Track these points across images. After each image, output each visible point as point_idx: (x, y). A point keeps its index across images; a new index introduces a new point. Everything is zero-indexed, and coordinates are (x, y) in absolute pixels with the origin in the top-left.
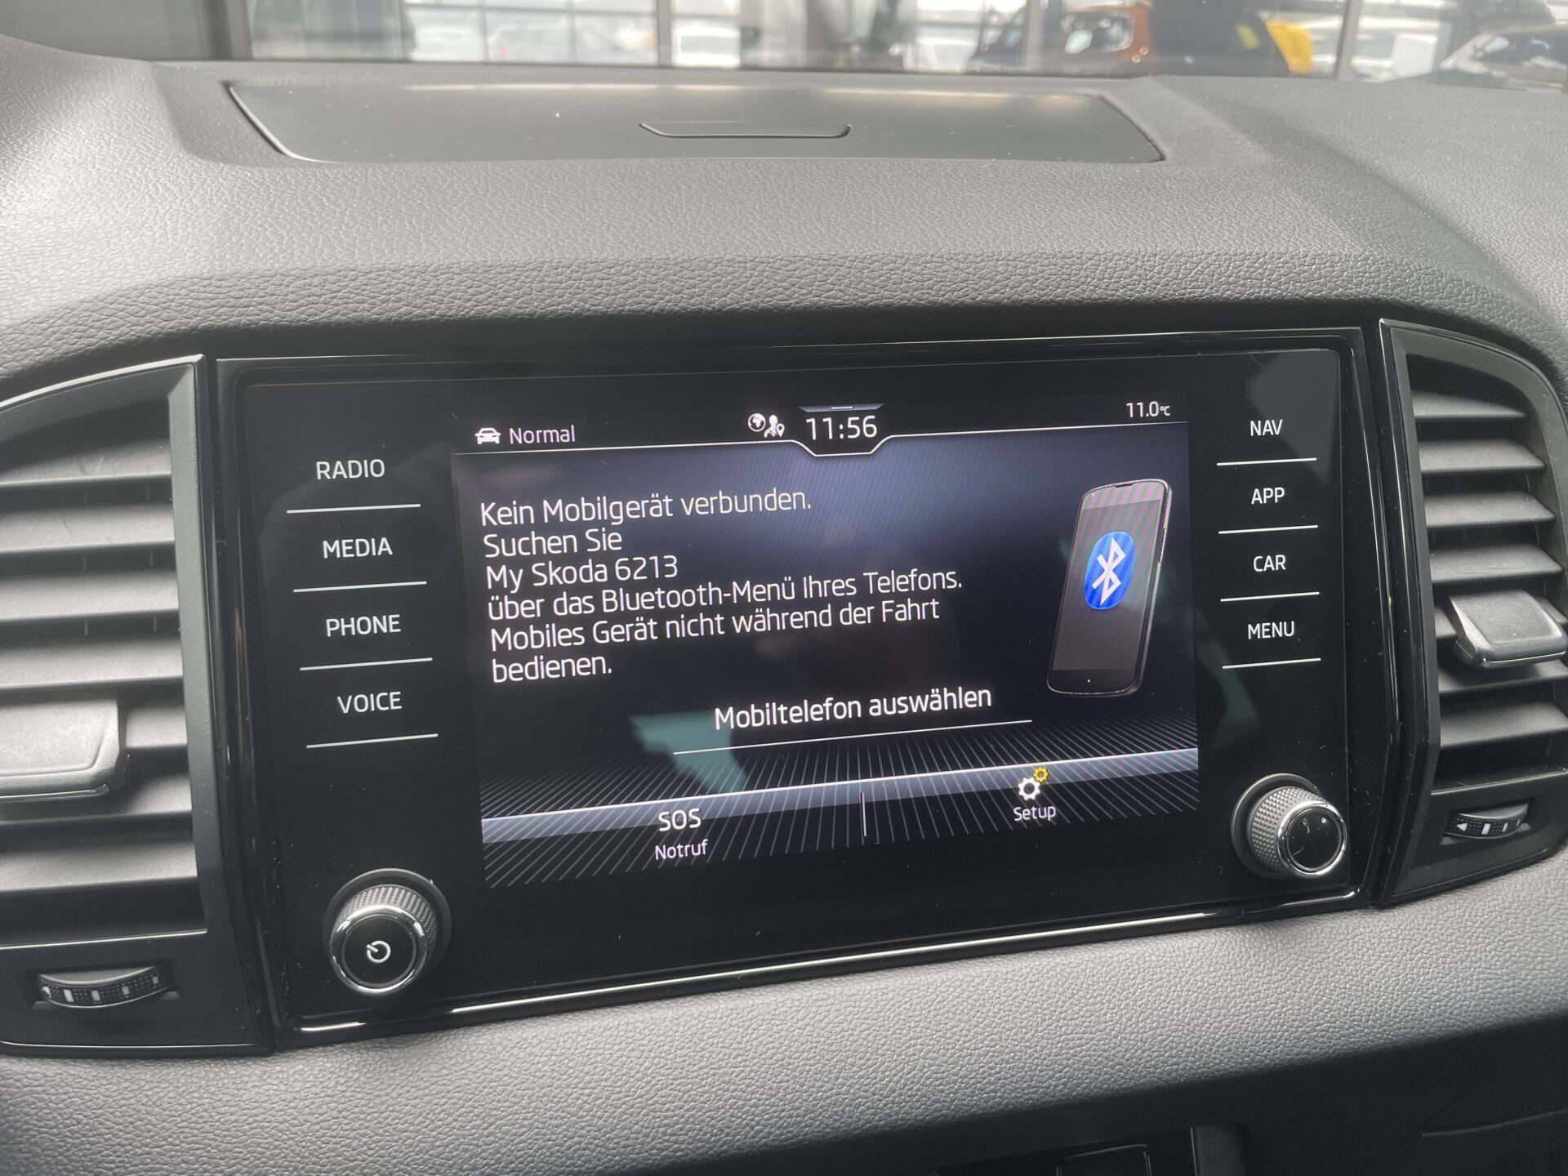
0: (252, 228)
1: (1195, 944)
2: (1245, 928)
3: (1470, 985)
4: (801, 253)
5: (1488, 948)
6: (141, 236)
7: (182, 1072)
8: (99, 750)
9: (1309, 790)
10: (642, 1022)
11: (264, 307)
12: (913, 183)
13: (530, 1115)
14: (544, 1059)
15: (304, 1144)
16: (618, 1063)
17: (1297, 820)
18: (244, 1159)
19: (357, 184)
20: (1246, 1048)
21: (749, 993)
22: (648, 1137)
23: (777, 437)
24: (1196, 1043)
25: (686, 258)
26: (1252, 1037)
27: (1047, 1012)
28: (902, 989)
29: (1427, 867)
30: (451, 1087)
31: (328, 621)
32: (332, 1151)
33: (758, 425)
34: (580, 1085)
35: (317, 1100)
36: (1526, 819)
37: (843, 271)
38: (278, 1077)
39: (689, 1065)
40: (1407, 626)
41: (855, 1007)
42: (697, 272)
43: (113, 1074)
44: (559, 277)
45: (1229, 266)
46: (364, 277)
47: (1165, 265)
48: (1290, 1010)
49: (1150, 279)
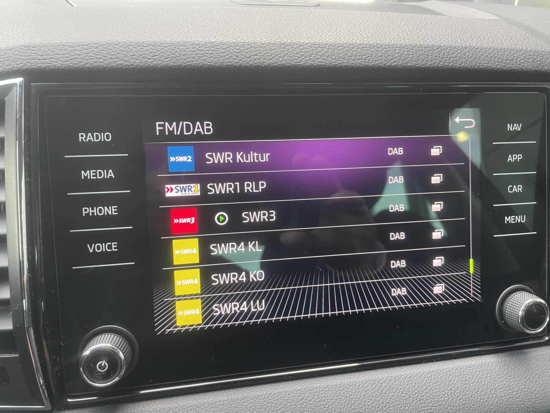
2: (500, 354)
4: (306, 42)
9: (531, 293)
11: (53, 60)
21: (277, 386)
25: (253, 42)
26: (508, 407)
27: (415, 396)
28: (348, 385)
31: (84, 209)
37: (325, 50)
42: (257, 49)
44: (193, 49)
45: (499, 55)
46: (101, 47)
47: (471, 53)
48: (524, 394)
49: (465, 58)
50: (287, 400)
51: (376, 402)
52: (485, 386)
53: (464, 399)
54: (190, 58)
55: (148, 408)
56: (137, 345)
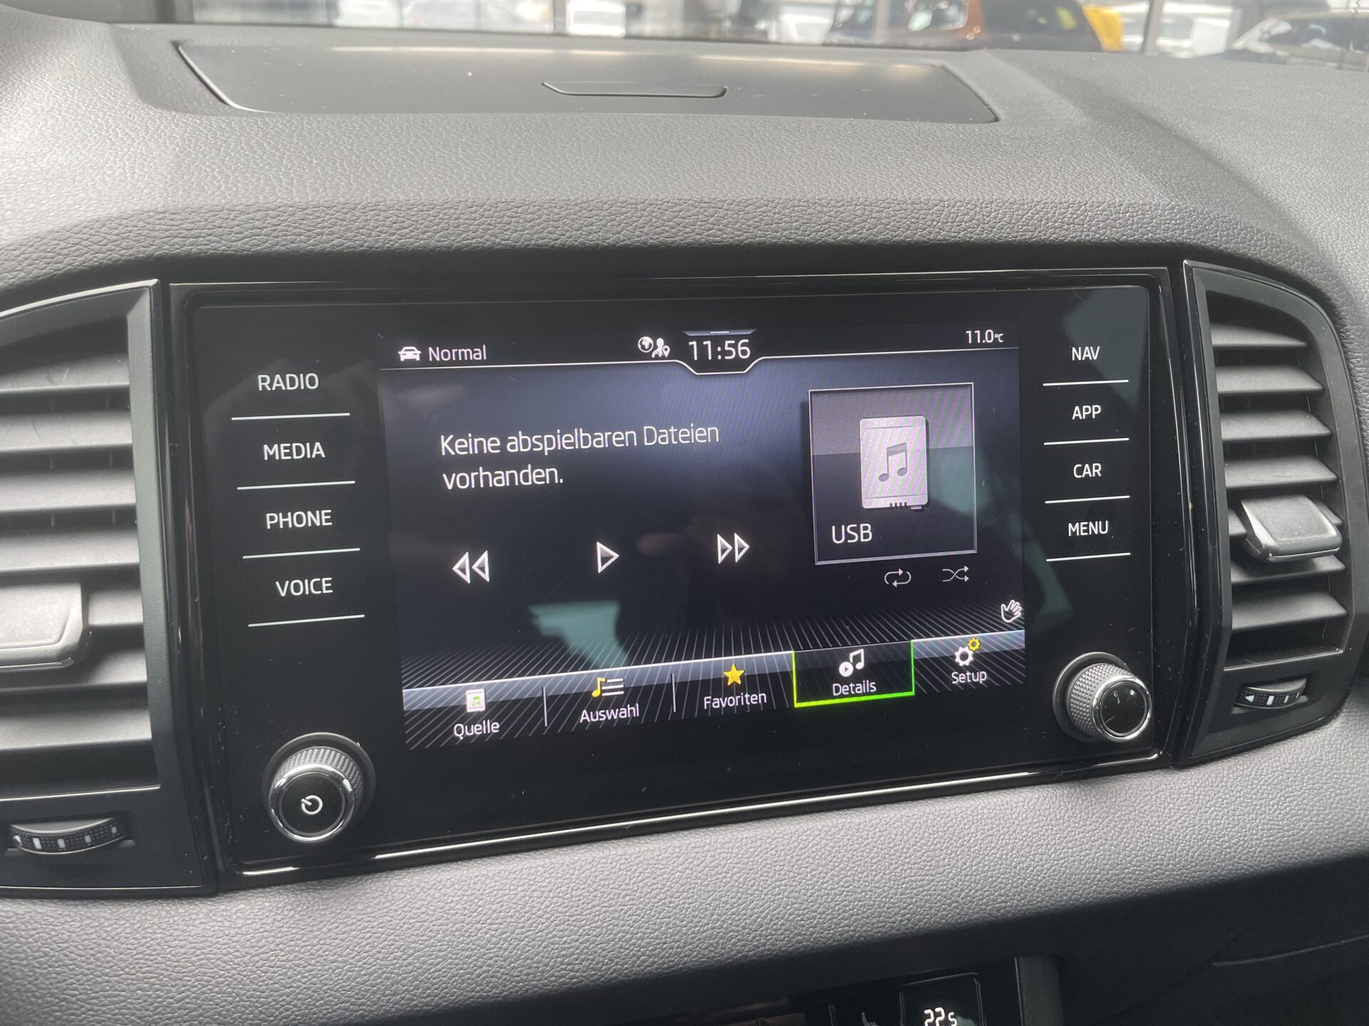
0: (201, 168)
1: (1021, 799)
2: (1064, 785)
3: (1256, 834)
4: (685, 197)
5: (1271, 803)
6: (103, 175)
7: (137, 911)
8: (64, 627)
9: (1120, 667)
10: (543, 866)
11: (213, 238)
12: (783, 137)
13: (445, 947)
14: (457, 898)
15: (245, 973)
16: (521, 902)
17: (1109, 692)
18: (193, 987)
19: (294, 131)
20: (1064, 888)
21: (636, 841)
22: (547, 966)
23: (663, 358)
24: (1022, 884)
25: (585, 199)
26: (1069, 879)
27: (894, 857)
28: (769, 837)
29: (1220, 733)
30: (375, 924)
31: (268, 515)
32: (270, 979)
33: (647, 347)
34: (488, 921)
35: (257, 935)
36: (1304, 692)
37: (722, 213)
38: (222, 915)
39: (583, 903)
40: (1205, 525)
41: (728, 853)
42: (594, 212)
43: (76, 913)
44: (473, 215)
45: (1055, 213)
46: (301, 213)
47: (1000, 212)
48: (1102, 855)
49: (987, 223)
51: (821, 868)
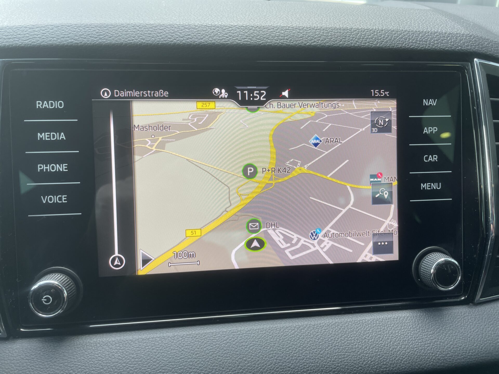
50: (213, 340)
52: (399, 338)
53: (377, 348)
54: (131, 37)
55: (89, 340)
56: (81, 285)
